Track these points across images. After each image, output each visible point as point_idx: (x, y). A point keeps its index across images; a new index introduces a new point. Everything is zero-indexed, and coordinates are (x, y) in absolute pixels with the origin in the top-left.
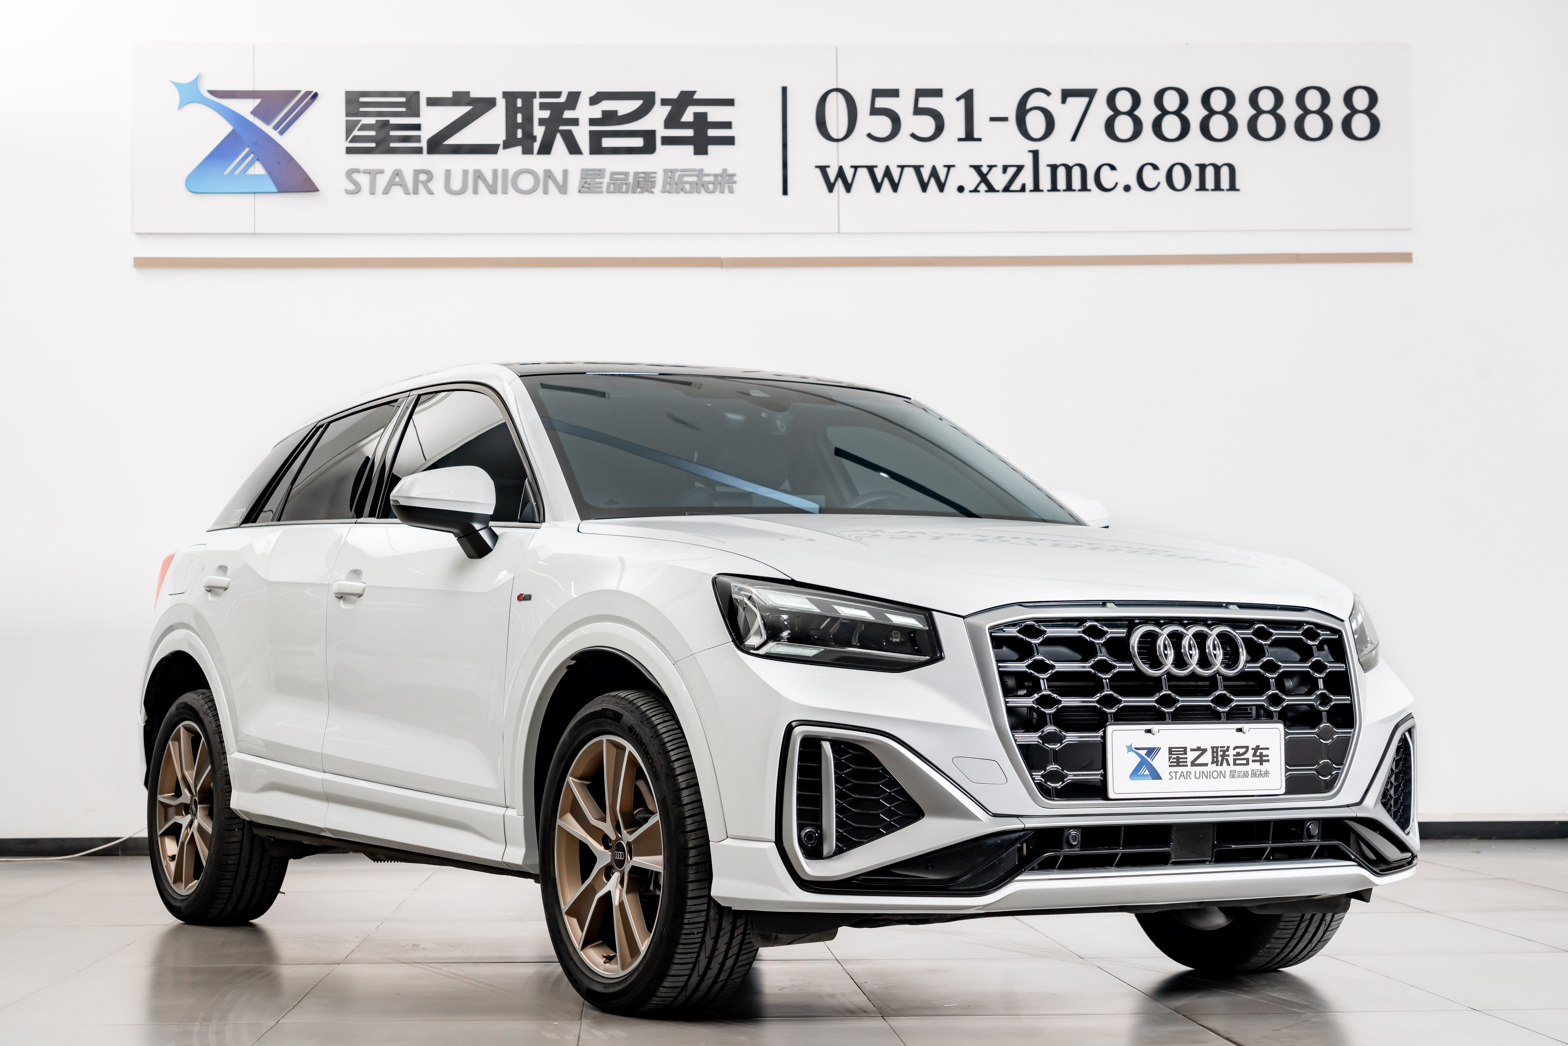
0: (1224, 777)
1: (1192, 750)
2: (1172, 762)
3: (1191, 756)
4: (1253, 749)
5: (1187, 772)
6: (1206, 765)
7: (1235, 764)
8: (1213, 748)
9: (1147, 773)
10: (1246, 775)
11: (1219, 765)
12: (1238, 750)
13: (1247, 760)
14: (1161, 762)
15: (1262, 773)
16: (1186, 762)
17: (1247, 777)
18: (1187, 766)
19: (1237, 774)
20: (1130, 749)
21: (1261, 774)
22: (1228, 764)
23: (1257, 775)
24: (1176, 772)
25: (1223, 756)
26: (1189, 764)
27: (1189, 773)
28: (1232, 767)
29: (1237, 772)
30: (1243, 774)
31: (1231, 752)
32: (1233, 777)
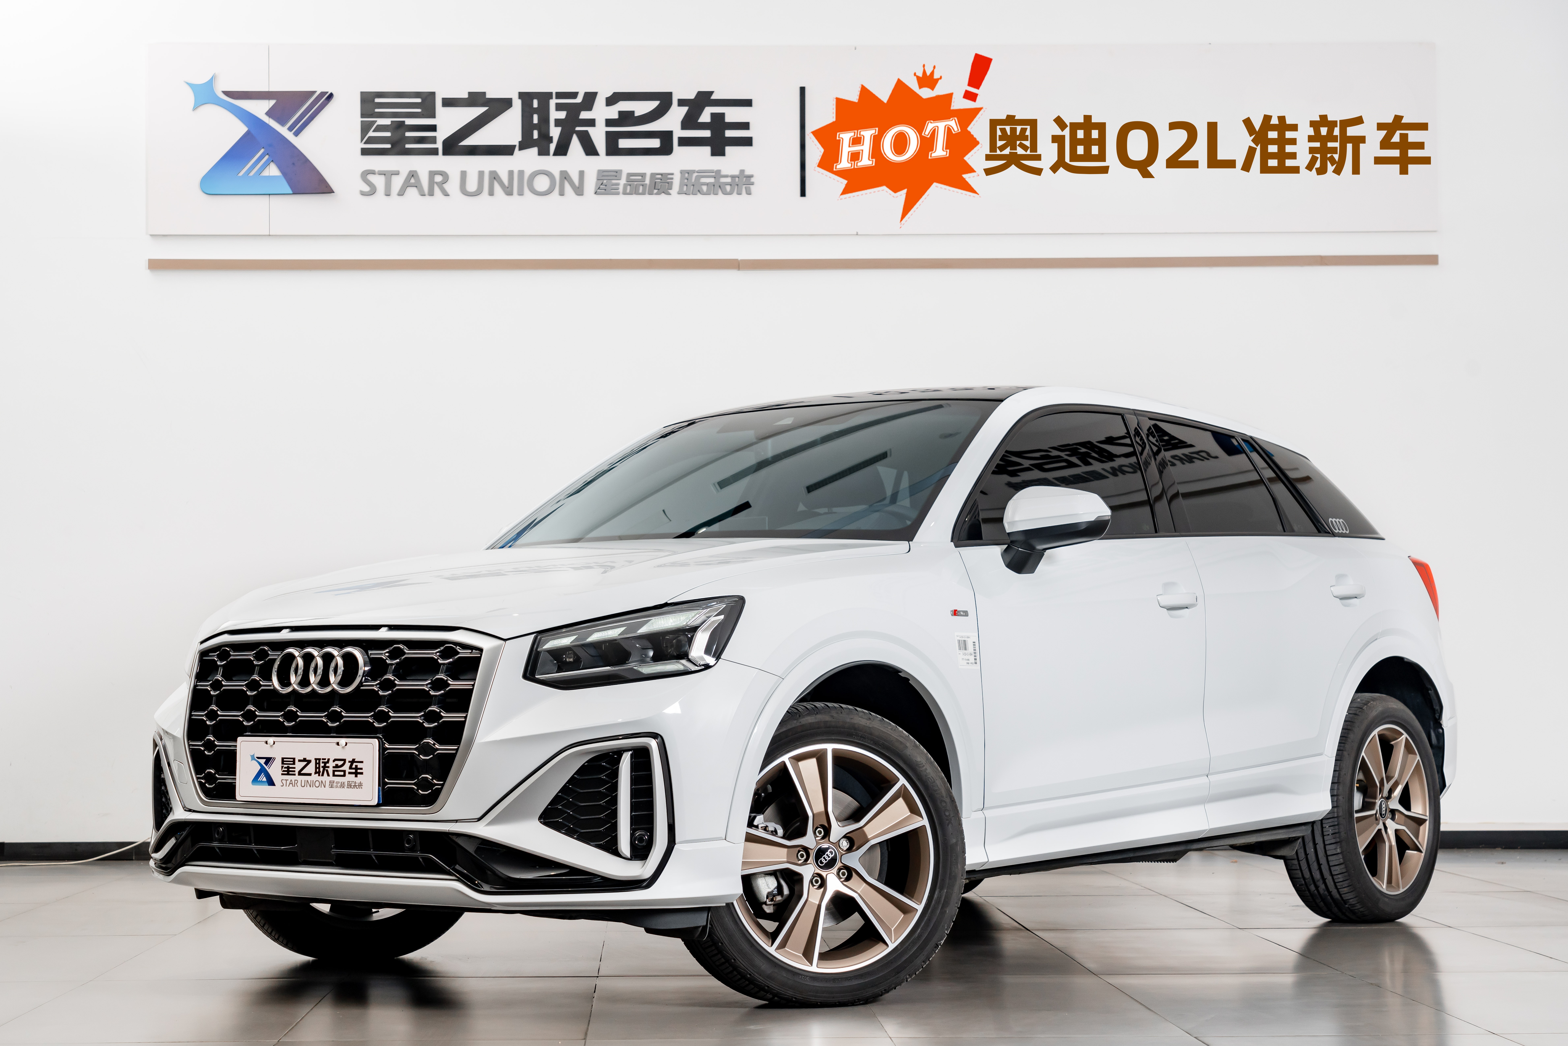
0: (325, 787)
1: (300, 761)
2: (284, 771)
3: (299, 766)
4: (349, 762)
5: (295, 780)
6: (310, 775)
7: (334, 775)
8: (316, 759)
9: (265, 779)
10: (342, 785)
11: (321, 775)
12: (337, 762)
13: (344, 771)
14: (275, 770)
15: (356, 784)
16: (294, 771)
17: (343, 787)
18: (295, 775)
19: (335, 784)
20: (253, 757)
21: (355, 786)
22: (328, 775)
23: (352, 786)
24: (286, 780)
25: (324, 767)
26: (297, 773)
27: (296, 782)
28: (331, 778)
29: (335, 782)
30: (340, 784)
31: (331, 764)
32: (332, 787)
